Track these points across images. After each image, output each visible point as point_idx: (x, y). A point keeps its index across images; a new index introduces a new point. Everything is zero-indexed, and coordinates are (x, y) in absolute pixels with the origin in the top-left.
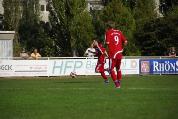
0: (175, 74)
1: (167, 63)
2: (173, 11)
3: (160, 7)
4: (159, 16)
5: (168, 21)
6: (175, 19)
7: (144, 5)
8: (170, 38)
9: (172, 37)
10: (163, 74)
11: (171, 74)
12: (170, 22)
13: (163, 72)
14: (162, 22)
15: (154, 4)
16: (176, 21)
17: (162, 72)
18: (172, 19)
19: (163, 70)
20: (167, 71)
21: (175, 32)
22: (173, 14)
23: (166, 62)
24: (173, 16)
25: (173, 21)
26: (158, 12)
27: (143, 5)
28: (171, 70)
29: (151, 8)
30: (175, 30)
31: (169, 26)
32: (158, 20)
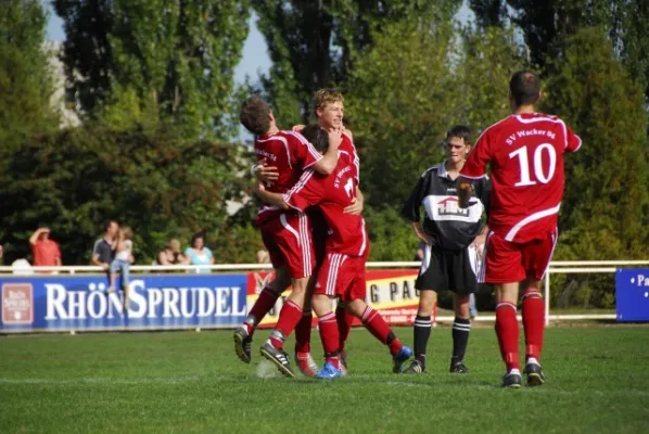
0: (122, 328)
1: (97, 289)
2: (118, 104)
3: (68, 90)
4: (69, 121)
5: (100, 139)
6: (126, 133)
7: (13, 80)
8: (107, 202)
9: (115, 197)
10: (82, 329)
11: (110, 328)
12: (107, 144)
13: (82, 323)
14: (77, 143)
15: (50, 79)
16: (128, 141)
17: (76, 322)
18: (113, 133)
19: (82, 315)
20: (97, 321)
21: (124, 178)
22: (117, 117)
23: (92, 286)
24: (116, 122)
25: (118, 141)
26: (63, 106)
27: (8, 80)
28: (110, 316)
29: (38, 92)
30: (123, 174)
31: (104, 156)
32: (65, 136)
